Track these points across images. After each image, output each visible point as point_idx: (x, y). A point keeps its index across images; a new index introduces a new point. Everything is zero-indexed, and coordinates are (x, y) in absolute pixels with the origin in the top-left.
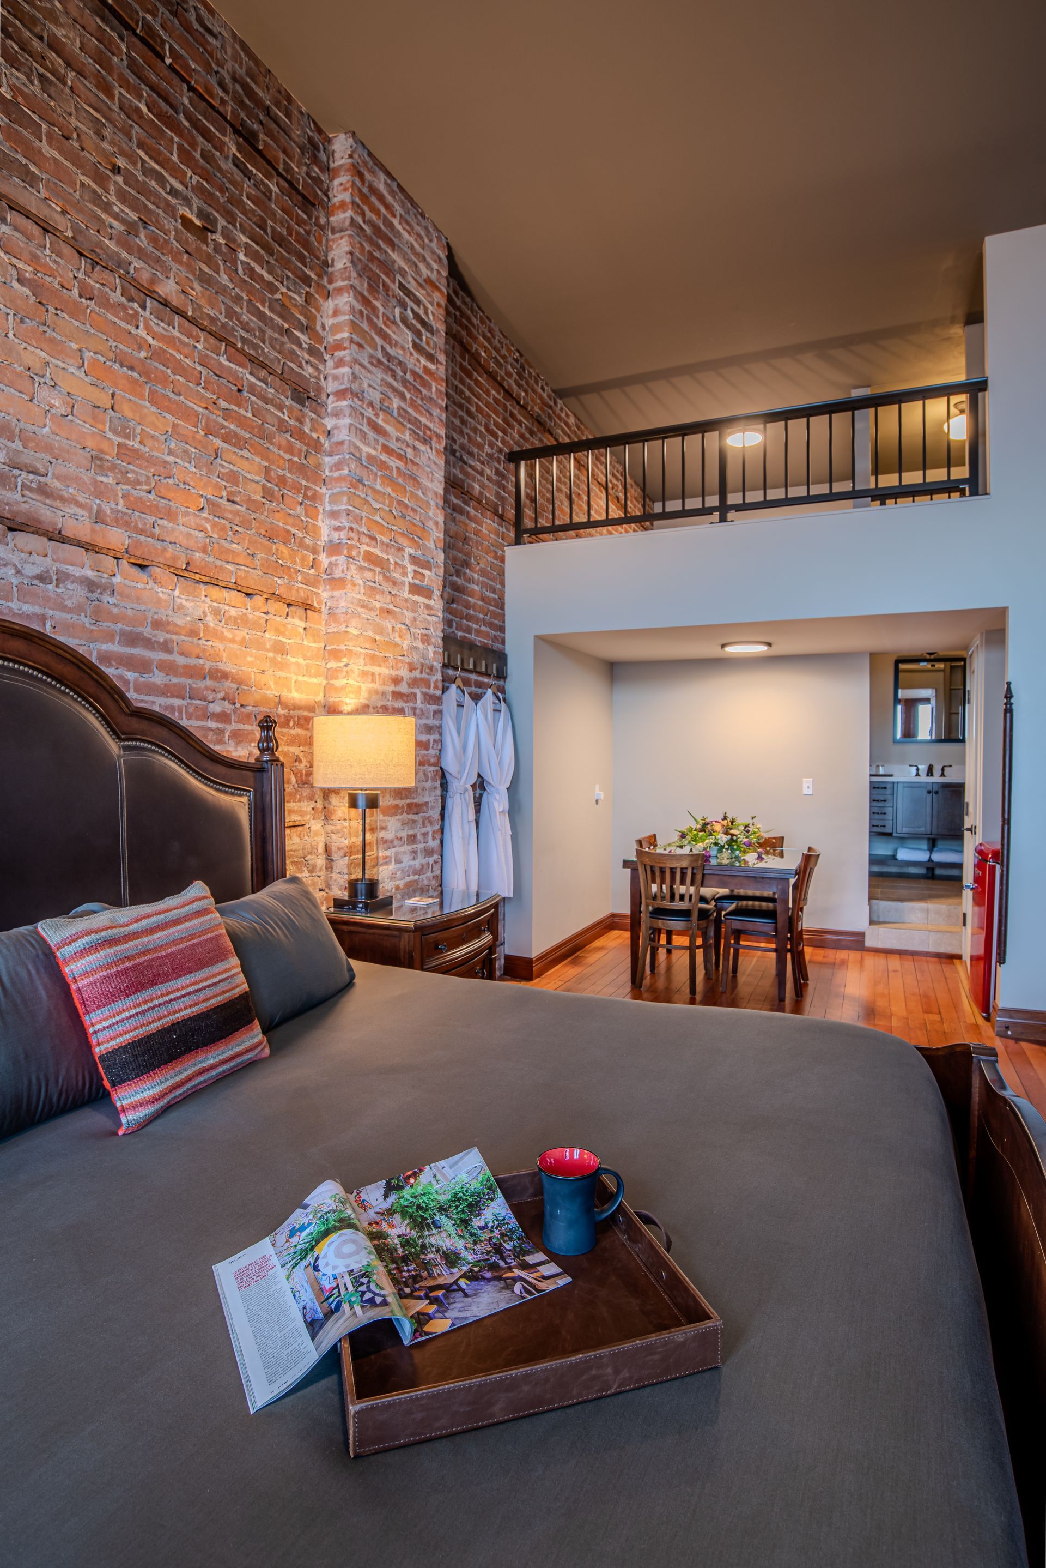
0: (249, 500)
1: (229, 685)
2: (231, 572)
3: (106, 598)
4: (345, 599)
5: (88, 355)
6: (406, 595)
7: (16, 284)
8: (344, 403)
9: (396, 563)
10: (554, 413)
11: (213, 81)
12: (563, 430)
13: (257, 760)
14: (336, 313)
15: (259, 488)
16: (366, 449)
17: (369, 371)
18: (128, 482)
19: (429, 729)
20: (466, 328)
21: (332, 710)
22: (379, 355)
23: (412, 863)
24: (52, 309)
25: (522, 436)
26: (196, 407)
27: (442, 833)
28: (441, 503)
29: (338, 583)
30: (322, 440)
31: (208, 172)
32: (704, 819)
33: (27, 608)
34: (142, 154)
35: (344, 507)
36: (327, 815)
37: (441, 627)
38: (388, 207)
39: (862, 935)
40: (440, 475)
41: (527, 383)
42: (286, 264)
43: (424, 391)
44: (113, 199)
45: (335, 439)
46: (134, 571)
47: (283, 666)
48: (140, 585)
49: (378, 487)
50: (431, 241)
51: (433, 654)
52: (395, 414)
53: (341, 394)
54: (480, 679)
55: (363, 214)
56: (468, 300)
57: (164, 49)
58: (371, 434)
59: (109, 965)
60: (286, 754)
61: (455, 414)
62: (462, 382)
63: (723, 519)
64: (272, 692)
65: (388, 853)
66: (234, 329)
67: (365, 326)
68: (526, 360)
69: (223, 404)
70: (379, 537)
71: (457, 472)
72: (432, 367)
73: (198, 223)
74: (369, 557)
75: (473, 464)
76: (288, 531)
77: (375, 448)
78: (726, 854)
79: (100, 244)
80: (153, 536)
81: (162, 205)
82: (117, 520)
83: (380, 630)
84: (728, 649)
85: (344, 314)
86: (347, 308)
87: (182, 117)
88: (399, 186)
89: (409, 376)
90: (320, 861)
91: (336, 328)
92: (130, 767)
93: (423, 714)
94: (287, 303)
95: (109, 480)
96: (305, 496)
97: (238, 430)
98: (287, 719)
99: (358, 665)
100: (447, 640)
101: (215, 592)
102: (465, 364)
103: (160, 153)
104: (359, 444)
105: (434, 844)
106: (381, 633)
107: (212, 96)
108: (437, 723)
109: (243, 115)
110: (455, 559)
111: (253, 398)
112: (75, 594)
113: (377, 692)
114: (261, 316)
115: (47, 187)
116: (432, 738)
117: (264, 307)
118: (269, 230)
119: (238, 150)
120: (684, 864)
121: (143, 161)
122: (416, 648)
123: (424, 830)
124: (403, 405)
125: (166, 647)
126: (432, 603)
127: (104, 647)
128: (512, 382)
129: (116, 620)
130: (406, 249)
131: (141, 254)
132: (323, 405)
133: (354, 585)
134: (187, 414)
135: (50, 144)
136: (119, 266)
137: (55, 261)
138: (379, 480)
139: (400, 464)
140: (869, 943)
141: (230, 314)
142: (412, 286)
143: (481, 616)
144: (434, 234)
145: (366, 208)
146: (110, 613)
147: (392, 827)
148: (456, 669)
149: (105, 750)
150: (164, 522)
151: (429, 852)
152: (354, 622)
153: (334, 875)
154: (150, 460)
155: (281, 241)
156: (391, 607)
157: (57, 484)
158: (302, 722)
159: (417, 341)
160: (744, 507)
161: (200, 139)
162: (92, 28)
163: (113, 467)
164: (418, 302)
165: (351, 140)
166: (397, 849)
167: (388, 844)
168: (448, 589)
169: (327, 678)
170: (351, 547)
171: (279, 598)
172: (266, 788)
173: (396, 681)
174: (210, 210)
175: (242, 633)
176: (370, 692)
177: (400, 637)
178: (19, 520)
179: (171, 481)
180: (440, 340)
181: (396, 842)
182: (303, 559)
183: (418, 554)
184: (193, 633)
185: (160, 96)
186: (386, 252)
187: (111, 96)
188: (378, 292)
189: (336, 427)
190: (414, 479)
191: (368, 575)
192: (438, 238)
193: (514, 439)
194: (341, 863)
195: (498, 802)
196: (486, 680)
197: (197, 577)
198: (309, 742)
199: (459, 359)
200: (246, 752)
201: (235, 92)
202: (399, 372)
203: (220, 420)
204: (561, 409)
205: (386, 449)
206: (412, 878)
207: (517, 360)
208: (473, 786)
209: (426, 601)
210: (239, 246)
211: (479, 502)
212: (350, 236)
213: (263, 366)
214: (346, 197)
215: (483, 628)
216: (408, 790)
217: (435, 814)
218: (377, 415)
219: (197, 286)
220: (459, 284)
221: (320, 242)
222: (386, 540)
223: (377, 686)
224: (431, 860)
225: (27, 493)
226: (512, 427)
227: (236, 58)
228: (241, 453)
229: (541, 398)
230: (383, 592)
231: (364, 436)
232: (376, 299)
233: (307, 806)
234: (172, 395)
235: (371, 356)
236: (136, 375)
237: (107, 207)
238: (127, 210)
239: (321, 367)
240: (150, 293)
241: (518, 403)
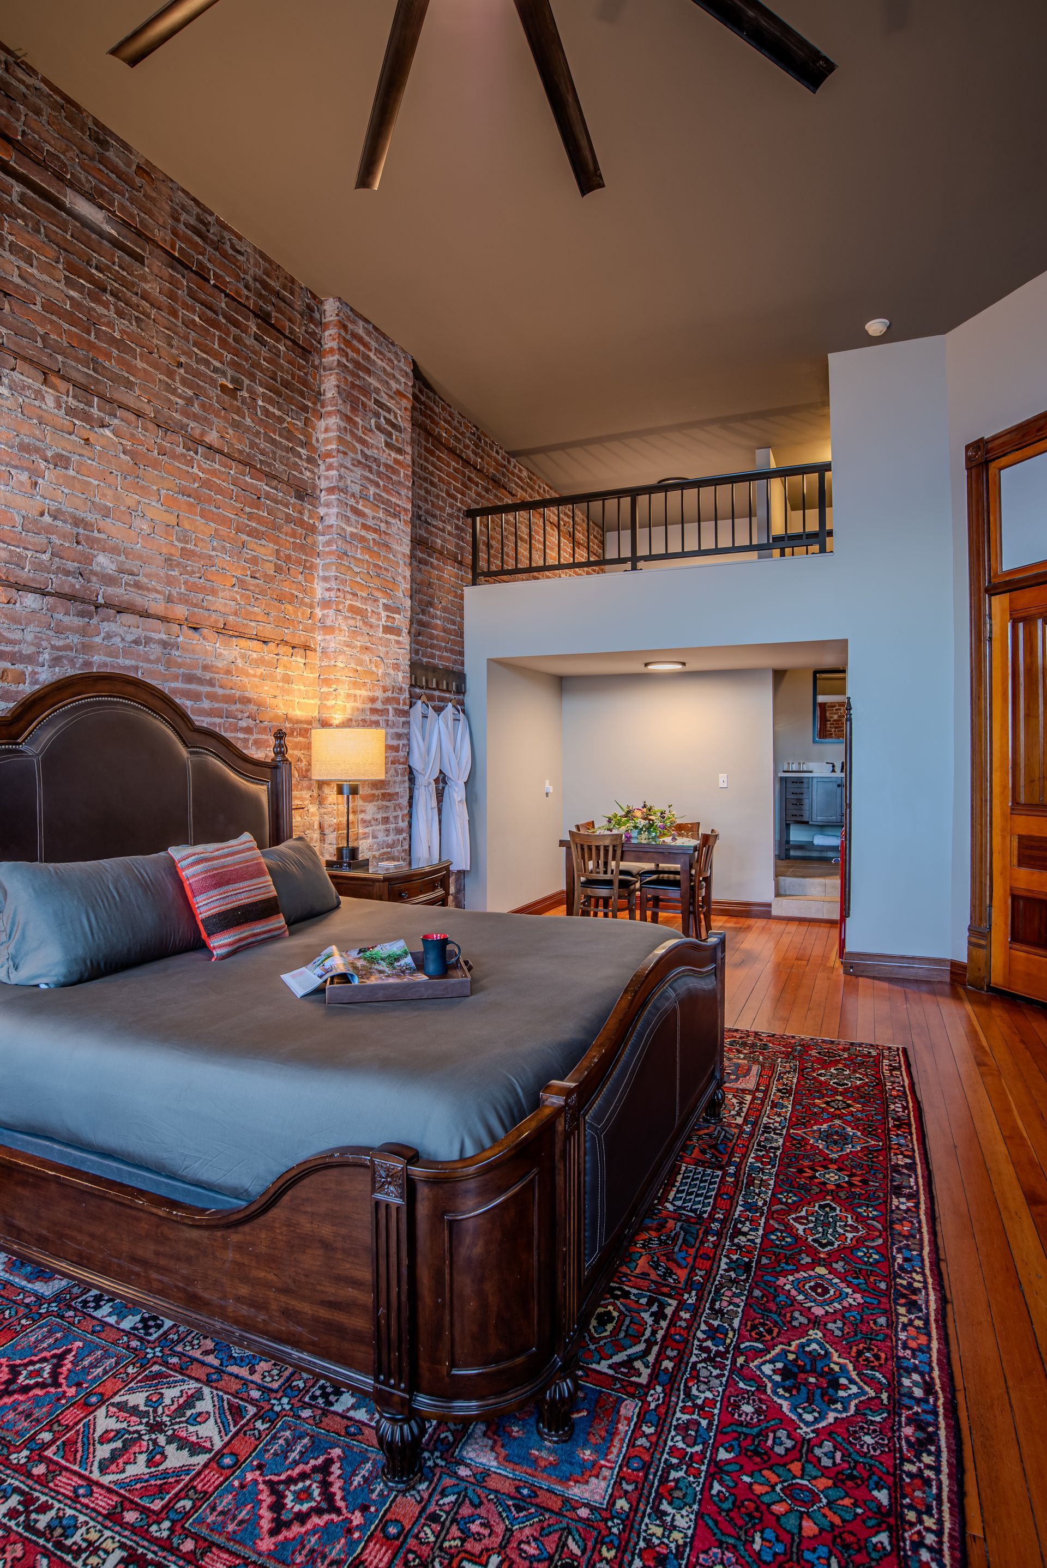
0: (266, 575)
1: (253, 708)
2: (253, 628)
3: (175, 653)
4: (333, 642)
5: (163, 492)
6: (381, 635)
7: (122, 455)
8: (333, 497)
9: (373, 611)
10: (508, 470)
11: (241, 286)
12: (516, 484)
13: (273, 760)
14: (327, 430)
15: (272, 566)
16: (349, 529)
17: (352, 471)
18: (187, 573)
19: (399, 736)
20: (430, 417)
21: (325, 724)
22: (359, 457)
23: (386, 838)
24: (142, 466)
25: (478, 494)
26: (230, 515)
27: (411, 817)
28: (408, 561)
29: (329, 630)
30: (317, 524)
31: (237, 349)
32: (628, 807)
33: (128, 662)
34: (196, 350)
35: (333, 574)
36: (321, 801)
37: (408, 657)
38: (366, 345)
39: (769, 905)
40: (407, 540)
41: (483, 451)
42: (290, 400)
43: (394, 478)
44: (178, 385)
45: (326, 523)
46: (191, 632)
47: (289, 692)
48: (194, 642)
49: (359, 556)
50: (399, 361)
51: (401, 678)
52: (372, 499)
53: (330, 490)
54: (443, 694)
55: (347, 355)
56: (431, 394)
57: (209, 275)
58: (353, 517)
59: (206, 872)
60: (291, 756)
61: (420, 487)
62: (427, 460)
63: (634, 568)
64: (281, 711)
65: (367, 830)
66: (255, 456)
67: (348, 438)
68: (482, 432)
69: (248, 509)
70: (359, 593)
71: (423, 532)
72: (400, 458)
73: (231, 386)
74: (352, 609)
75: (435, 523)
76: (293, 594)
77: (356, 528)
78: (645, 835)
79: (170, 417)
80: (202, 608)
81: (208, 381)
82: (180, 599)
83: (360, 662)
84: (650, 667)
85: (333, 431)
86: (335, 427)
87: (221, 318)
88: (374, 327)
89: (382, 469)
90: (316, 835)
91: (327, 442)
92: (194, 766)
93: (394, 724)
94: (292, 429)
95: (175, 573)
96: (305, 567)
97: (258, 526)
98: (292, 730)
99: (343, 690)
100: (414, 666)
101: (243, 643)
102: (429, 445)
103: (207, 345)
104: (344, 526)
105: (403, 825)
106: (361, 665)
107: (240, 296)
108: (405, 731)
109: (261, 303)
110: (421, 601)
111: (268, 502)
112: (155, 651)
113: (358, 709)
114: (273, 442)
115: (139, 388)
116: (401, 743)
117: (275, 435)
118: (279, 379)
119: (258, 329)
120: (607, 842)
121: (196, 354)
122: (388, 674)
123: (395, 814)
124: (378, 491)
125: (211, 683)
126: (401, 639)
127: (173, 685)
128: (469, 452)
129: (180, 666)
130: (379, 373)
131: (195, 418)
132: (318, 498)
133: (341, 630)
134: (225, 521)
135: (141, 360)
136: (182, 429)
137: (144, 435)
138: (359, 551)
139: (375, 536)
140: (775, 912)
141: (253, 445)
142: (384, 399)
143: (443, 644)
144: (402, 355)
145: (348, 350)
146: (176, 662)
147: (371, 811)
148: (422, 688)
149: (179, 755)
150: (209, 598)
151: (399, 831)
152: (341, 658)
153: (326, 845)
154: (201, 556)
155: (286, 384)
156: (369, 644)
157: (146, 580)
158: (303, 732)
159: (389, 440)
160: (651, 558)
161: (233, 329)
162: (166, 276)
163: (179, 564)
164: (389, 410)
165: (338, 303)
166: (374, 827)
167: (366, 823)
168: (415, 625)
169: (320, 700)
170: (338, 603)
171: (287, 643)
172: (279, 780)
173: (373, 700)
174: (239, 375)
175: (260, 671)
176: (353, 709)
177: (376, 667)
178: (123, 605)
179: (213, 569)
180: (407, 436)
181: (373, 822)
182: (303, 614)
183: (390, 602)
184: (228, 672)
185: (207, 307)
186: (364, 379)
187: (176, 317)
188: (358, 410)
189: (327, 514)
190: (387, 547)
191: (351, 622)
192: (405, 358)
193: (471, 499)
194: (331, 837)
195: (457, 793)
196: (447, 695)
197: (231, 633)
198: (308, 747)
199: (424, 442)
200: (264, 754)
201: (256, 288)
202: (375, 467)
203: (246, 521)
204: (515, 467)
205: (365, 527)
206: (385, 850)
207: (473, 434)
208: (436, 781)
209: (396, 638)
210: (258, 396)
211: (441, 553)
212: (337, 374)
213: (275, 477)
214: (334, 344)
215: (445, 654)
216: (382, 782)
217: (404, 801)
218: (357, 503)
219: (231, 431)
220: (423, 384)
221: (315, 379)
222: (364, 595)
223: (359, 705)
224: (401, 837)
225: (128, 588)
226: (470, 489)
227: (257, 264)
228: (260, 542)
229: (496, 460)
230: (362, 634)
231: (348, 520)
232: (357, 416)
233: (306, 794)
234: (214, 510)
235: (353, 459)
236: (192, 500)
237: (174, 392)
238: (186, 390)
239: (316, 470)
240: (201, 443)
241: (475, 468)
